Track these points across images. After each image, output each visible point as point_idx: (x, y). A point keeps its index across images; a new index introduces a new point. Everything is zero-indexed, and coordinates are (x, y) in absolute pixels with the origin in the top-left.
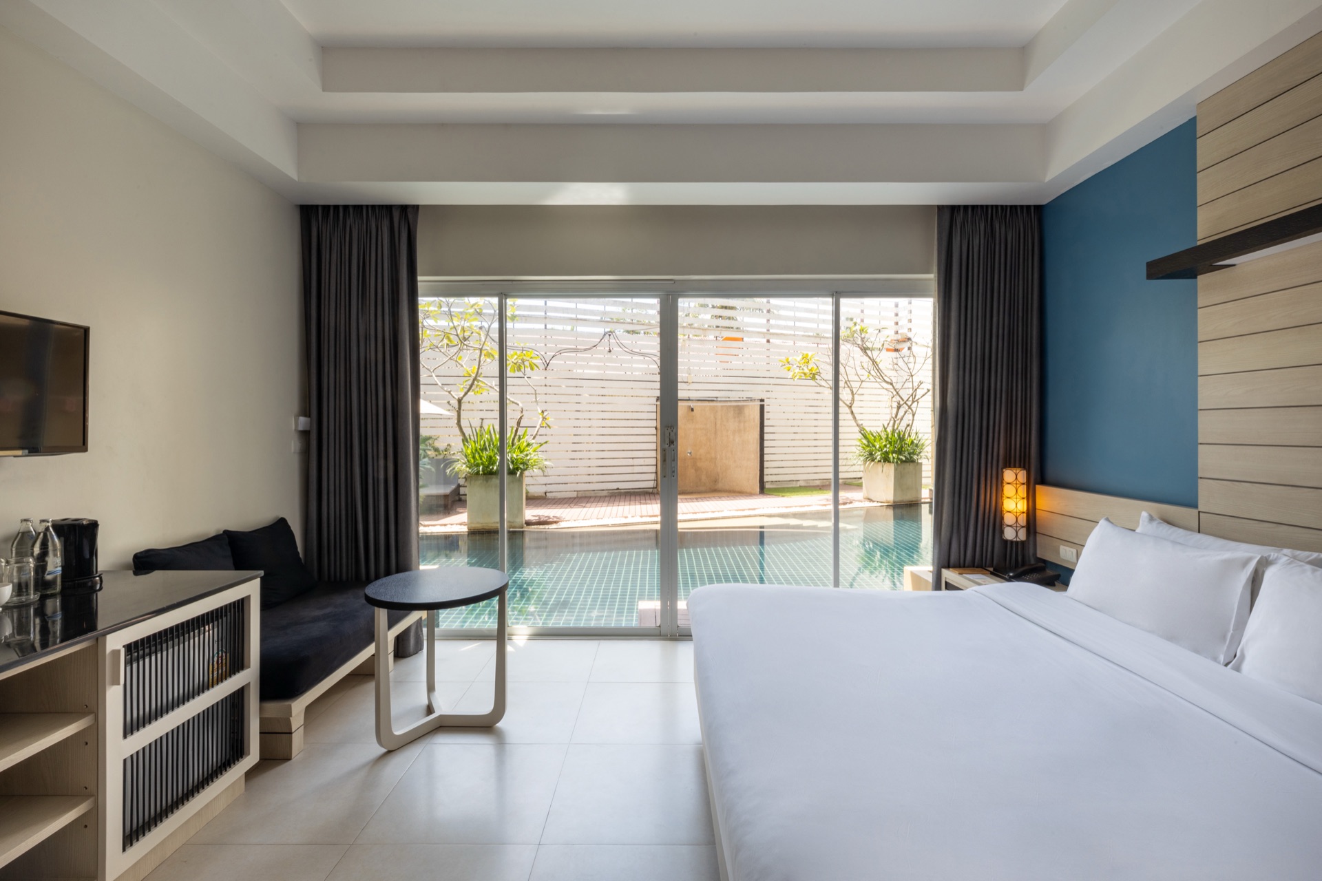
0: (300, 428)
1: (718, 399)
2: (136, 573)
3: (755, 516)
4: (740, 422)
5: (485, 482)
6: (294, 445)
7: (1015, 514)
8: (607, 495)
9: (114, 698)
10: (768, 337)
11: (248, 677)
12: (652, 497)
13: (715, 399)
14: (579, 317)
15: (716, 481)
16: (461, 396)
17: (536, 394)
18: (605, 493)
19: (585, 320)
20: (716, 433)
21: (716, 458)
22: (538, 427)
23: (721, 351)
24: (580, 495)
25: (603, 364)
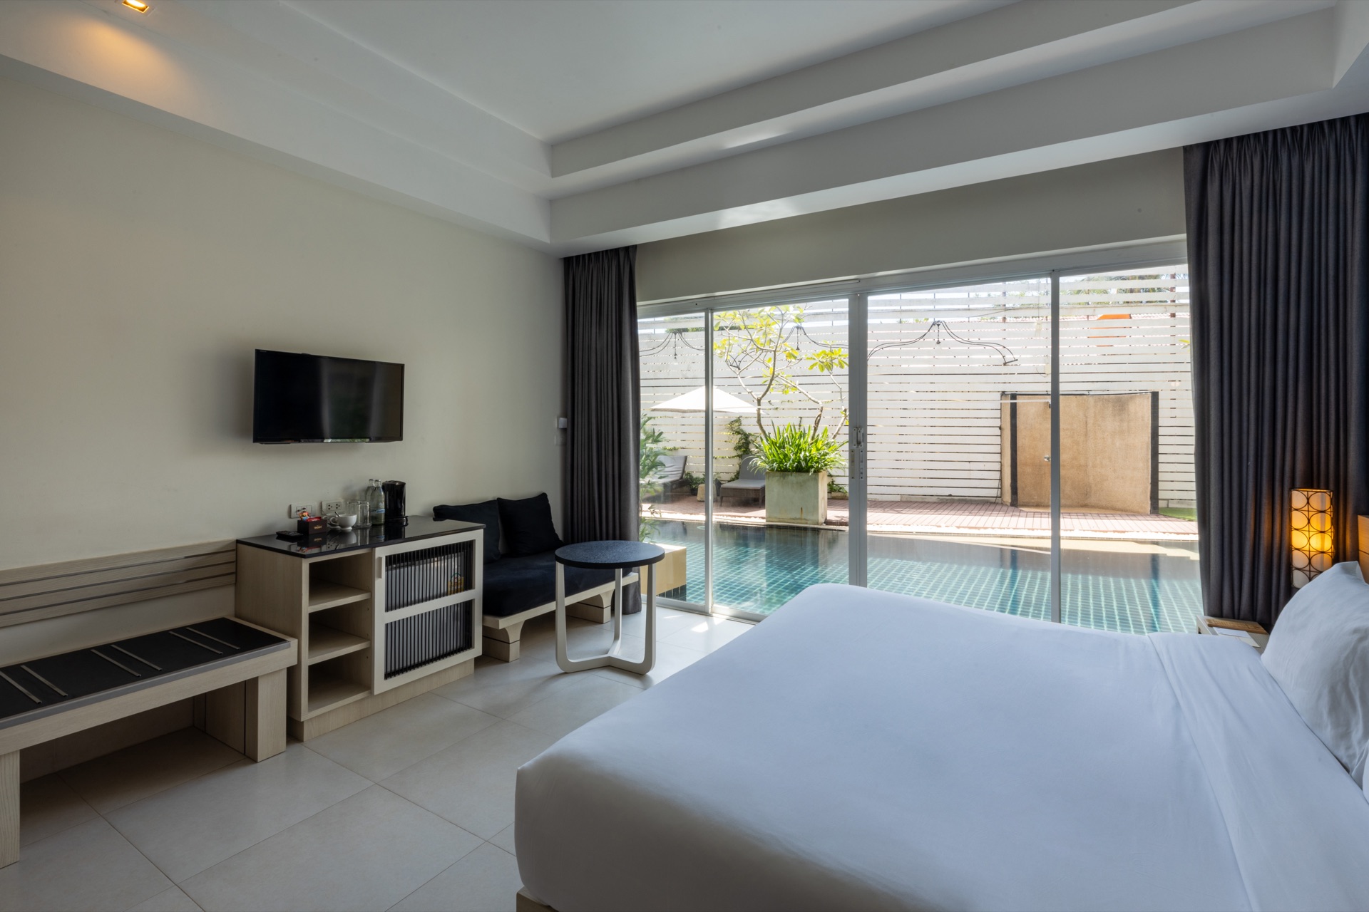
0: (561, 427)
1: (1091, 393)
2: (435, 520)
3: (1124, 540)
4: (1121, 421)
5: (782, 478)
6: (556, 439)
7: (1307, 553)
8: (936, 501)
9: (380, 585)
10: (1172, 310)
11: (476, 594)
12: (992, 507)
13: (1087, 393)
14: (903, 308)
15: (1087, 494)
16: (760, 396)
17: (841, 392)
18: (934, 499)
19: (911, 311)
20: (1086, 435)
21: (1087, 466)
22: (840, 426)
23: (1095, 333)
24: (904, 499)
25: (932, 357)
